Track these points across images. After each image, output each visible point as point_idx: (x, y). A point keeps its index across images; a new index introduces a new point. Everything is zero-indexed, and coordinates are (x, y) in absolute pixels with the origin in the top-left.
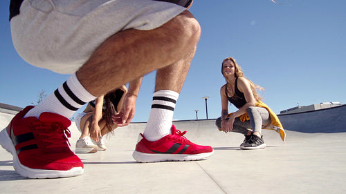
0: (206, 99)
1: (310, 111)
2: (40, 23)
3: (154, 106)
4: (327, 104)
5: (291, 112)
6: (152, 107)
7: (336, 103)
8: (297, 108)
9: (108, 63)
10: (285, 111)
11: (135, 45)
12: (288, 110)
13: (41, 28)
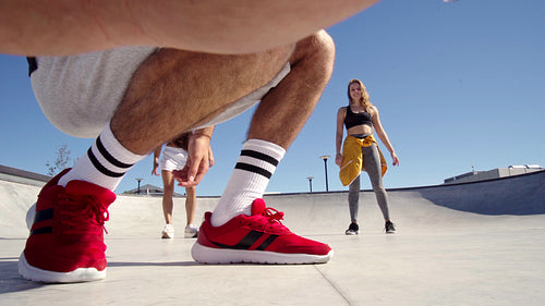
0: (325, 160)
1: (492, 179)
2: (60, 70)
3: (240, 166)
4: (519, 168)
5: (461, 181)
6: (237, 167)
7: (534, 167)
8: (471, 174)
9: (144, 101)
10: (452, 179)
11: (177, 69)
12: (457, 178)
13: (62, 77)
